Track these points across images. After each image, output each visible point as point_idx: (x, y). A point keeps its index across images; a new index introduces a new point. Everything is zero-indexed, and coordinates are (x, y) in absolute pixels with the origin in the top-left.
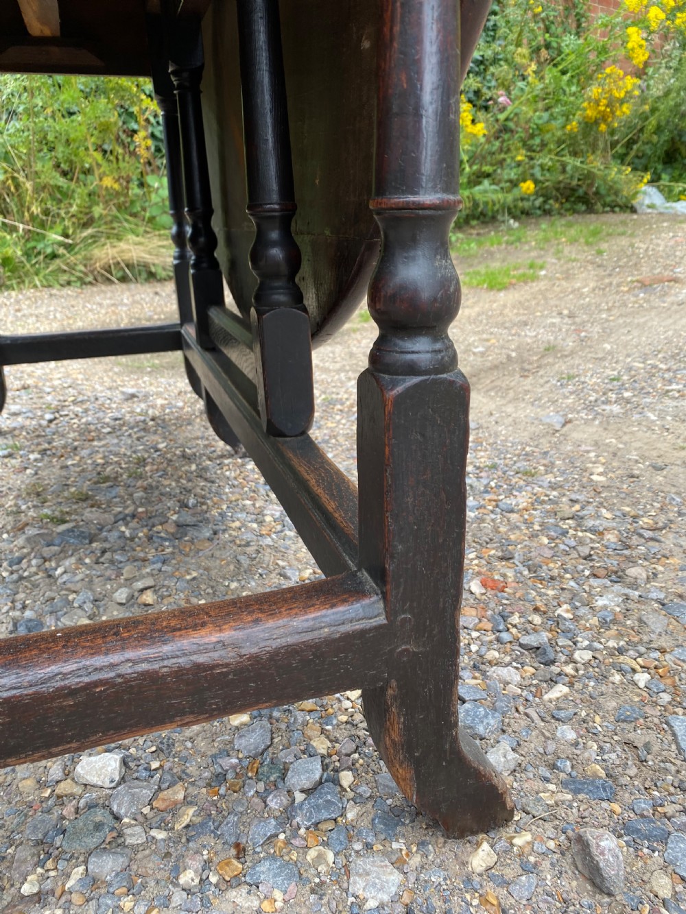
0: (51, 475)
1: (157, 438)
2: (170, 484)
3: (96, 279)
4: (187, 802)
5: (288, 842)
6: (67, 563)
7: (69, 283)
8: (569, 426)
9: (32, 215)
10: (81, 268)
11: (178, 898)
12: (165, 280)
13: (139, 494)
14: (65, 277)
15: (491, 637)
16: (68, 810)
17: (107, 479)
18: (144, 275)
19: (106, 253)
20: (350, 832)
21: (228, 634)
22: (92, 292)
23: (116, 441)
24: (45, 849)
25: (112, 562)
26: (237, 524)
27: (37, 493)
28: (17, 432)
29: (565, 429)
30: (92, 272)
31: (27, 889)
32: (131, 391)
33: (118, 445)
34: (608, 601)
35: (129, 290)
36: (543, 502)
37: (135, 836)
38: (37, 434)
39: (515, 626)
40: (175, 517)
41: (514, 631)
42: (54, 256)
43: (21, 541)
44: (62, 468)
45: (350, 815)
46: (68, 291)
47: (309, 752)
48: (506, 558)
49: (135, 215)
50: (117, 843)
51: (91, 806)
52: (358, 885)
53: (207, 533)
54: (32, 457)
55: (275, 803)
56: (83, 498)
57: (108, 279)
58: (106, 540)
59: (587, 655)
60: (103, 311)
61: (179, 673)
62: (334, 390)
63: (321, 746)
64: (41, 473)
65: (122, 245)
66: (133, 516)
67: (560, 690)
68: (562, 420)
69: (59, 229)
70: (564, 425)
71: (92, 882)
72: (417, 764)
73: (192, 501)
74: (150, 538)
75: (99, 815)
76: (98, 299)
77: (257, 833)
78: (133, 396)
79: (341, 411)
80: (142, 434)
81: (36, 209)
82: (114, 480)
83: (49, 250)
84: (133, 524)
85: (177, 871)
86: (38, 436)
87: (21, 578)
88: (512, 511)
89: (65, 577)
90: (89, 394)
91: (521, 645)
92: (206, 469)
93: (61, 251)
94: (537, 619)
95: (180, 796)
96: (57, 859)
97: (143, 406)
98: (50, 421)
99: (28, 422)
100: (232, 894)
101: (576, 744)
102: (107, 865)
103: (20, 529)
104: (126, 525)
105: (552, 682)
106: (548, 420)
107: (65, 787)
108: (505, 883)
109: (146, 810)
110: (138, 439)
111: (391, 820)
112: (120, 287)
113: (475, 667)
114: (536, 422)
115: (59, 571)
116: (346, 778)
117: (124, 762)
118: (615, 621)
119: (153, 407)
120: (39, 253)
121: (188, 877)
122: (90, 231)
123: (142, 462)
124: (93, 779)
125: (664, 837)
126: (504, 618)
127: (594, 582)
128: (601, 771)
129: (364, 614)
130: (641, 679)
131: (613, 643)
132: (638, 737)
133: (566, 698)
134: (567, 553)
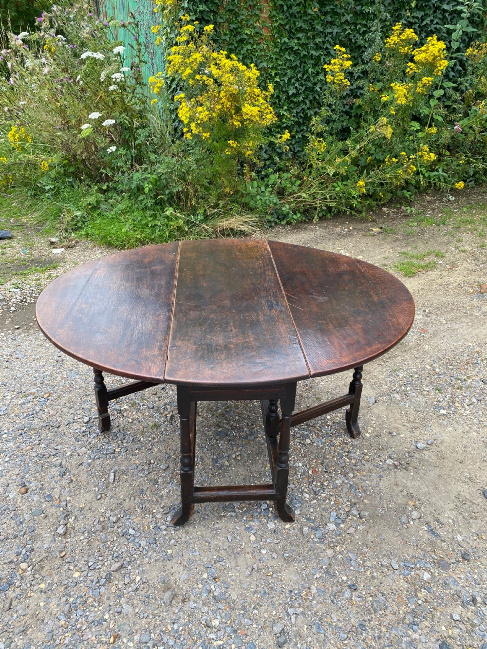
3: (217, 236)
4: (245, 507)
5: (259, 517)
6: (222, 442)
7: (204, 238)
11: (243, 521)
13: (237, 417)
14: (203, 236)
15: (307, 486)
18: (239, 233)
19: (222, 223)
24: (224, 509)
25: (231, 444)
27: (211, 410)
30: (216, 232)
31: (222, 514)
34: (339, 482)
36: (345, 443)
37: (237, 511)
39: (314, 484)
40: (246, 430)
41: (313, 486)
43: (211, 433)
45: (270, 515)
47: (266, 503)
48: (323, 464)
50: (234, 511)
52: (268, 525)
53: (253, 437)
55: (258, 510)
56: (223, 415)
58: (230, 436)
59: (325, 495)
66: (236, 428)
67: (315, 501)
68: (374, 400)
71: (231, 516)
73: (250, 424)
74: (240, 437)
75: (232, 506)
77: (255, 514)
81: (194, 202)
82: (230, 408)
84: (236, 431)
85: (243, 517)
88: (333, 446)
89: (221, 447)
91: (313, 490)
94: (319, 484)
95: (244, 505)
96: (226, 511)
100: (250, 522)
101: (312, 513)
102: (233, 514)
103: (210, 427)
104: (234, 431)
105: (314, 499)
106: (370, 400)
108: (290, 530)
109: (239, 507)
111: (275, 517)
113: (301, 492)
114: (366, 400)
115: (220, 445)
116: (271, 509)
118: (336, 488)
121: (244, 518)
125: (317, 530)
126: (313, 481)
127: (339, 475)
128: (313, 518)
129: (272, 492)
130: (332, 503)
131: (332, 494)
132: (324, 513)
133: (315, 503)
134: (338, 464)
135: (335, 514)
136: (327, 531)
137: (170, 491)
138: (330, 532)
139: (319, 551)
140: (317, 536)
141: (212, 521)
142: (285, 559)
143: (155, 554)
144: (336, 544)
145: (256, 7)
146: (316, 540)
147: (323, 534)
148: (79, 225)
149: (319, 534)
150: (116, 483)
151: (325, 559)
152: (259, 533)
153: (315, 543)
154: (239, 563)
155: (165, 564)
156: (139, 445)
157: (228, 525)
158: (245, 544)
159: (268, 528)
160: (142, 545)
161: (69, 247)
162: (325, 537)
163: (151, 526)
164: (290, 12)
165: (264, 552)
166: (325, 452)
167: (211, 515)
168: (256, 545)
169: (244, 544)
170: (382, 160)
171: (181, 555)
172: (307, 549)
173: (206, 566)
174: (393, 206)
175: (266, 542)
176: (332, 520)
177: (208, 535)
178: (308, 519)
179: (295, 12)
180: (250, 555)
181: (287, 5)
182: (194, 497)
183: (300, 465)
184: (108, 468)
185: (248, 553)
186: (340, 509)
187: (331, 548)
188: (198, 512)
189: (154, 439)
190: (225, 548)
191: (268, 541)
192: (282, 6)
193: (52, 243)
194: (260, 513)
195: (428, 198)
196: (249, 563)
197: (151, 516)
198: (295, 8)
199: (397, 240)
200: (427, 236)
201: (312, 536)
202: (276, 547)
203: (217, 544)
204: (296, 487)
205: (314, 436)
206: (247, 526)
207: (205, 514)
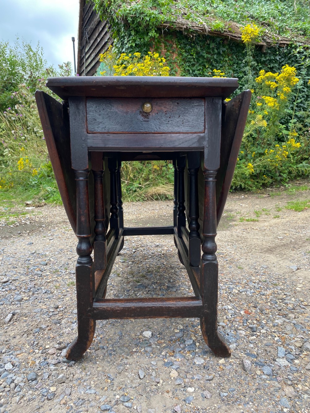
0: (135, 269)
1: (163, 260)
2: (166, 275)
3: (148, 199)
4: (164, 343)
5: (183, 352)
6: (140, 293)
7: (139, 200)
8: (299, 270)
9: (130, 178)
10: (143, 195)
11: (161, 356)
12: (171, 200)
13: (158, 277)
14: (138, 199)
15: (241, 324)
16: (141, 340)
17: (150, 272)
18: (164, 198)
19: (152, 190)
20: (196, 353)
21: (174, 303)
22: (147, 204)
23: (152, 260)
24: (137, 345)
25: (151, 294)
26: (183, 288)
27: (132, 273)
28: (125, 255)
29: (297, 271)
30: (147, 197)
31: (134, 350)
32: (157, 244)
33: (153, 261)
34: (279, 321)
35: (158, 204)
36: (276, 294)
37: (154, 346)
38: (131, 256)
39: (249, 322)
40: (167, 285)
41: (248, 323)
42: (135, 191)
43: (129, 286)
44: (138, 267)
45: (197, 350)
46: (138, 203)
47: (191, 339)
48: (255, 307)
49: (163, 177)
50: (150, 346)
51: (145, 340)
52: (195, 360)
53: (175, 290)
54: (130, 263)
55: (181, 346)
56: (143, 276)
57: (152, 199)
58: (149, 288)
59: (264, 331)
60: (150, 212)
61: (166, 307)
62: (222, 249)
63: (194, 338)
64: (133, 268)
65: (158, 188)
66: (156, 283)
67: (254, 337)
68: (296, 268)
69: (138, 182)
70: (297, 270)
71: (146, 351)
72: (209, 337)
73: (172, 281)
74: (160, 289)
75: (147, 342)
76: (148, 207)
77: (177, 350)
78: (158, 246)
79: (222, 257)
80: (160, 259)
81: (131, 176)
82: (151, 272)
83: (134, 189)
84: (156, 285)
85: (161, 352)
86: (131, 257)
87: (129, 295)
88: (264, 295)
89: (140, 296)
90: (145, 244)
91: (249, 327)
92: (176, 272)
93: (138, 190)
94: (255, 322)
95: (163, 342)
96: (139, 347)
97: (160, 249)
98: (134, 252)
99: (128, 252)
100: (171, 357)
101: (252, 348)
102: (149, 349)
103: (129, 283)
104: (155, 285)
105: (253, 335)
106: (292, 268)
107: (141, 336)
108: (225, 366)
109: (156, 343)
110: (159, 260)
111: (205, 353)
112: (156, 202)
113: (235, 330)
114: (288, 268)
115: (138, 294)
116: (197, 344)
117: (152, 334)
118: (277, 326)
119: (163, 250)
120: (131, 190)
121: (163, 353)
122: (148, 183)
123: (159, 268)
124: (146, 336)
125: (263, 366)
126: (247, 320)
127: (277, 316)
128: (255, 353)
129: (198, 303)
130: (276, 339)
131: (273, 330)
132: (268, 349)
133: (254, 339)
134: (274, 308)
135: (284, 349)
136: (278, 367)
137: (72, 330)
138: (283, 368)
139: (272, 389)
140: (265, 372)
141: (120, 357)
142: (223, 400)
143: (30, 392)
144: (296, 382)
145: (173, 70)
146: (264, 377)
147: (273, 371)
148: (49, 196)
149: (267, 370)
150: (11, 323)
151: (285, 400)
152: (183, 368)
153: (264, 380)
154: (154, 403)
155: (41, 404)
156: (51, 295)
157: (141, 360)
158: (164, 381)
159: (194, 364)
160: (16, 382)
161: (39, 206)
162: (277, 374)
163: (37, 362)
164: (194, 74)
165: (191, 390)
166: (256, 299)
167: (119, 351)
168: (178, 382)
169: (161, 381)
170: (262, 152)
171: (68, 392)
172: (254, 388)
173: (103, 407)
174: (274, 187)
175: (193, 378)
176: (281, 354)
177: (112, 371)
178: (248, 354)
179: (197, 73)
180: (170, 394)
181: (192, 70)
182: (94, 309)
183: (230, 307)
184: (8, 311)
185: (168, 392)
186: (288, 345)
187: (289, 385)
188: (103, 349)
189: (67, 291)
190: (134, 386)
191: (196, 377)
192: (189, 70)
193: (27, 204)
194: (184, 349)
195: (299, 182)
196: (169, 405)
197: (40, 351)
198: (197, 71)
199: (283, 198)
200: (305, 195)
201: (259, 372)
202: (208, 385)
203: (124, 381)
204: (227, 325)
205: (241, 288)
206: (166, 361)
207: (111, 350)
